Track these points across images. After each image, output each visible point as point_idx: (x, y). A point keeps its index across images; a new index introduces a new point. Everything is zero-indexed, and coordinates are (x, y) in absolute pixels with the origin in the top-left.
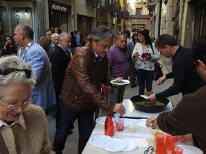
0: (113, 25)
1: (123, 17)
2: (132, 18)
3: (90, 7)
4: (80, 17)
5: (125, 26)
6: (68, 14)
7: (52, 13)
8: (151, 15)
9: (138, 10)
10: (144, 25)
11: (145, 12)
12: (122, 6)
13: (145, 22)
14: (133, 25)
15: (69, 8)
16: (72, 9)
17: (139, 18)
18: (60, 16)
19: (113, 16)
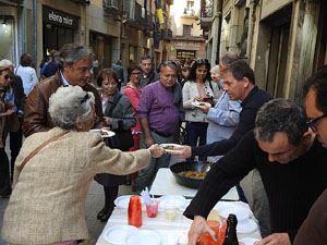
0: (147, 50)
1: (162, 38)
2: (176, 40)
3: (111, 20)
4: (94, 35)
5: (165, 52)
6: (74, 29)
7: (49, 26)
8: (206, 37)
9: (187, 28)
10: (194, 52)
11: (197, 32)
12: (162, 21)
13: (196, 47)
14: (178, 51)
15: (77, 19)
16: (82, 21)
17: (188, 41)
18: (62, 31)
19: (146, 35)
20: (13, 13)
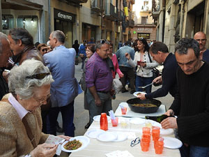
0: (118, 33)
1: (128, 26)
2: (137, 27)
3: (95, 16)
4: (85, 25)
5: (130, 35)
6: (73, 22)
7: (58, 21)
8: (156, 24)
9: (144, 19)
10: (149, 34)
11: (150, 21)
12: (127, 14)
13: (150, 31)
14: (138, 34)
15: (74, 16)
16: (78, 17)
17: (144, 27)
18: (65, 24)
19: (117, 24)
20: (38, 14)
